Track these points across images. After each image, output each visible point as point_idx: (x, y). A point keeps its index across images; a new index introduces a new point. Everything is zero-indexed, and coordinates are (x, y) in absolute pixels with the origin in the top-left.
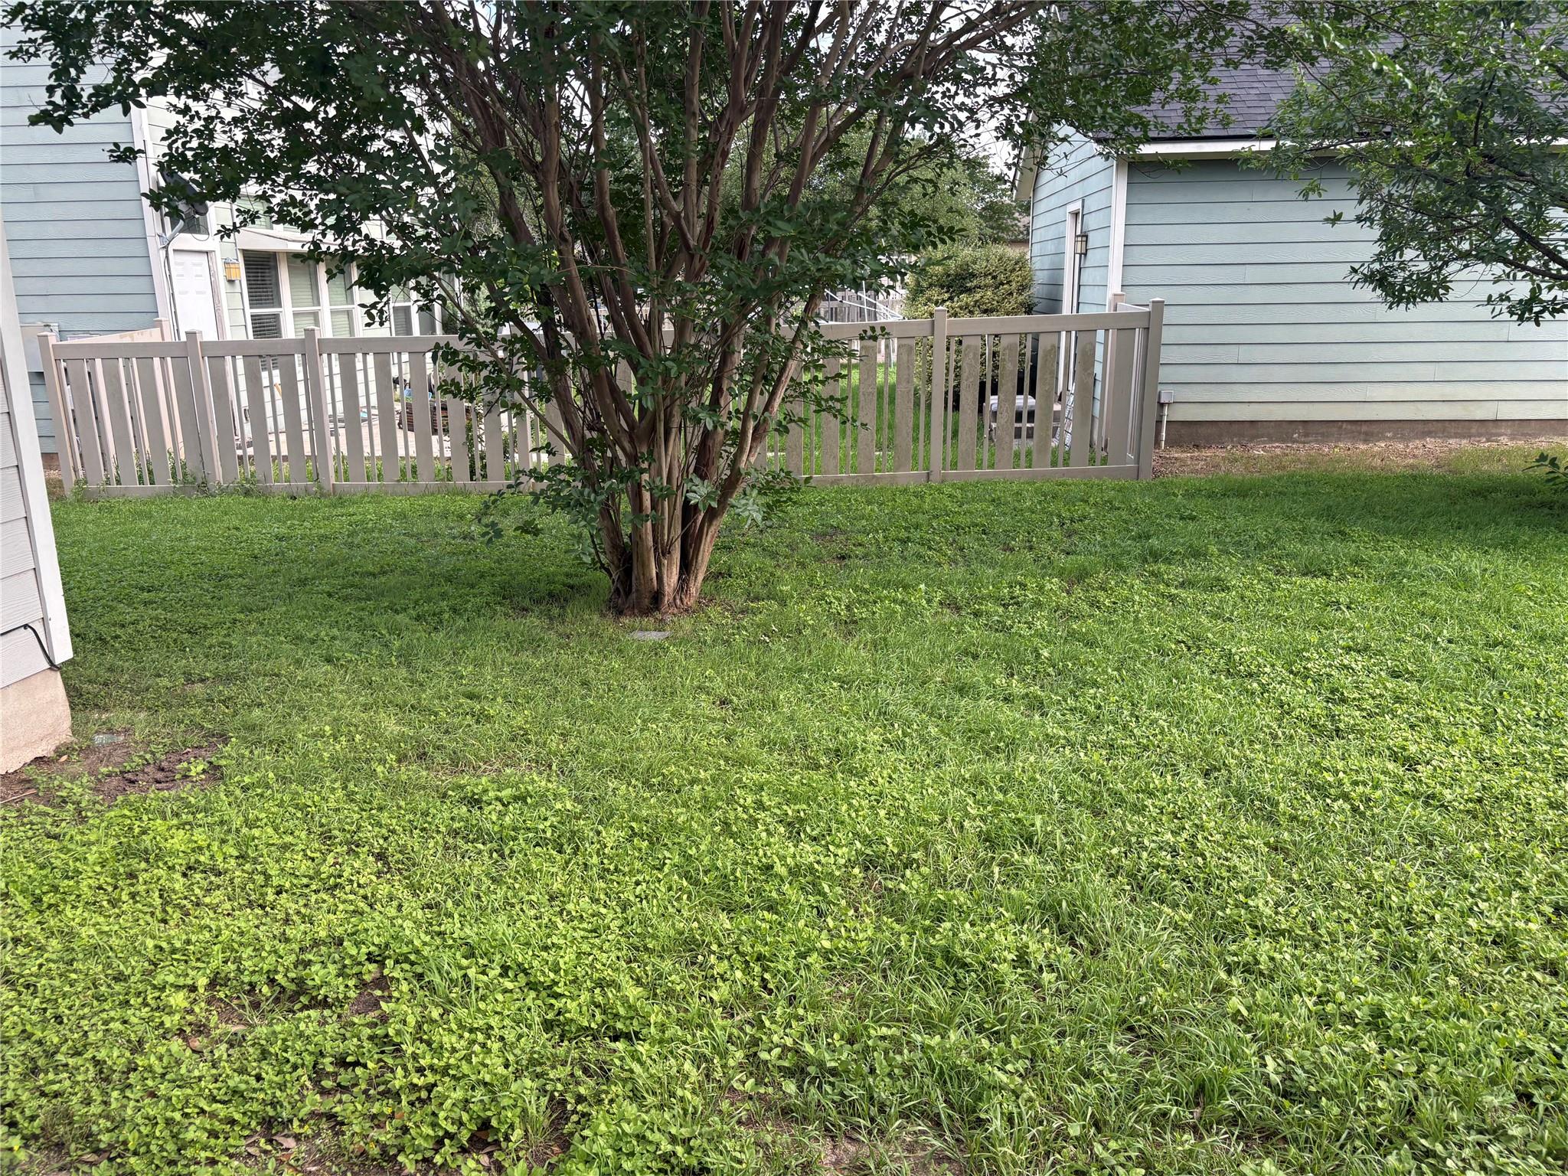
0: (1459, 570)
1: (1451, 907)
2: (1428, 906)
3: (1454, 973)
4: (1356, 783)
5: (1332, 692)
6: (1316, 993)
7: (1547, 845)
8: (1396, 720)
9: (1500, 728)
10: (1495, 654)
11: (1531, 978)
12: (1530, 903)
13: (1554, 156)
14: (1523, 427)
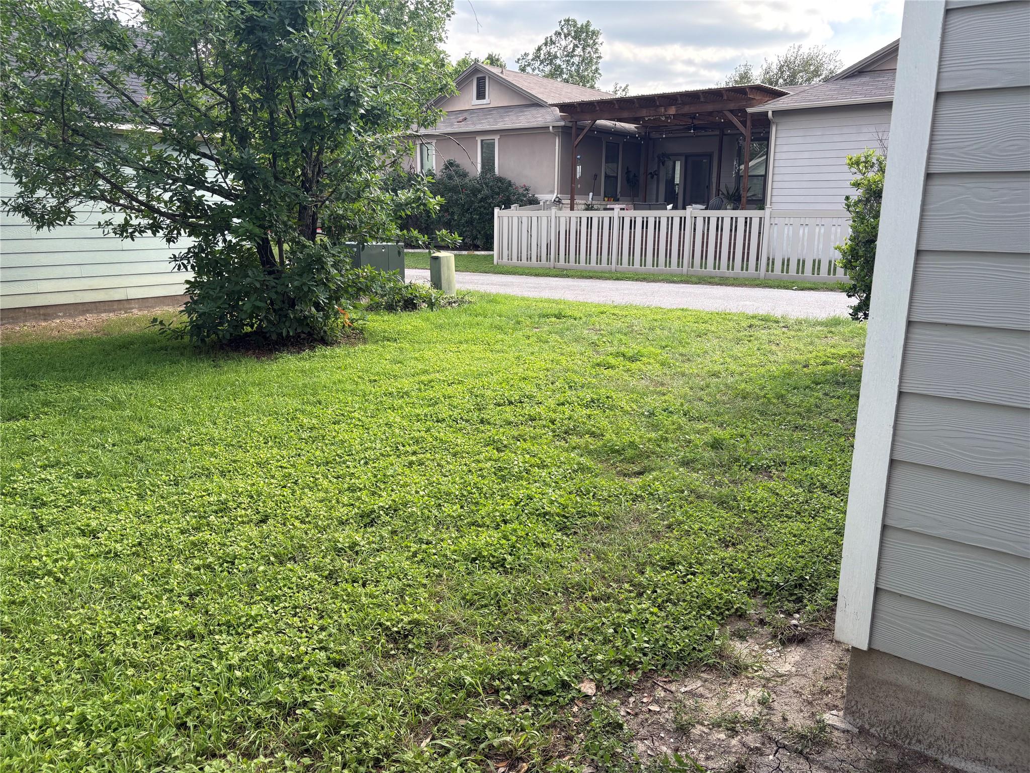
0: (114, 398)
1: (126, 622)
2: (111, 628)
3: (131, 666)
4: (56, 561)
5: (35, 501)
6: (37, 727)
7: (182, 557)
8: (82, 507)
9: (149, 493)
10: (141, 447)
11: (179, 647)
12: (174, 598)
13: (121, 136)
14: (144, 302)
